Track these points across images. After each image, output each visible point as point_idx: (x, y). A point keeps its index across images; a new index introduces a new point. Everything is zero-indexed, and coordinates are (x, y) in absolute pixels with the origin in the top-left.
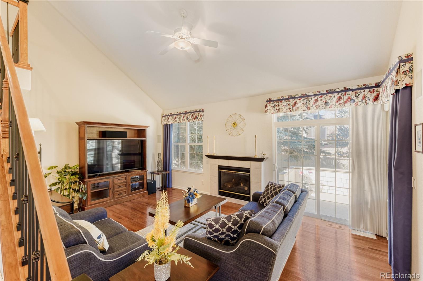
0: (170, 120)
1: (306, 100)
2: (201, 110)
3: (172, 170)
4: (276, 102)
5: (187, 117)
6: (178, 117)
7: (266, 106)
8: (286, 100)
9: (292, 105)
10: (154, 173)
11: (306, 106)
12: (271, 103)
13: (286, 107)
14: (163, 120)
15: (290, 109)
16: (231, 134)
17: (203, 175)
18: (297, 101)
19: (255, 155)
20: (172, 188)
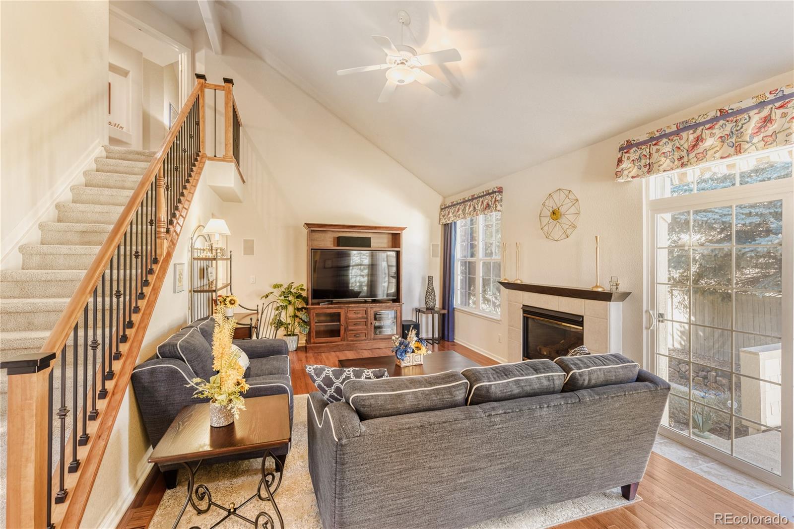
0: (451, 215)
1: (729, 126)
2: (496, 190)
3: (454, 308)
4: (643, 147)
5: (474, 207)
6: (462, 207)
7: (620, 161)
8: (671, 138)
9: (687, 148)
10: (419, 310)
11: (731, 144)
12: (632, 151)
13: (672, 156)
14: (441, 217)
15: (681, 158)
16: (550, 237)
17: (500, 322)
18: (704, 134)
19: (595, 285)
20: (454, 342)
